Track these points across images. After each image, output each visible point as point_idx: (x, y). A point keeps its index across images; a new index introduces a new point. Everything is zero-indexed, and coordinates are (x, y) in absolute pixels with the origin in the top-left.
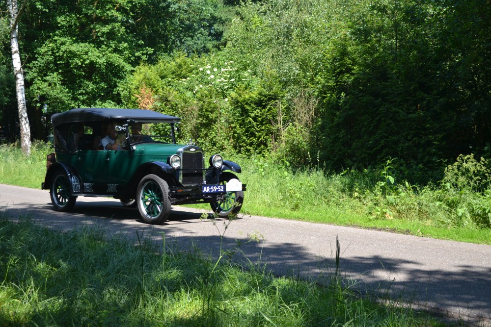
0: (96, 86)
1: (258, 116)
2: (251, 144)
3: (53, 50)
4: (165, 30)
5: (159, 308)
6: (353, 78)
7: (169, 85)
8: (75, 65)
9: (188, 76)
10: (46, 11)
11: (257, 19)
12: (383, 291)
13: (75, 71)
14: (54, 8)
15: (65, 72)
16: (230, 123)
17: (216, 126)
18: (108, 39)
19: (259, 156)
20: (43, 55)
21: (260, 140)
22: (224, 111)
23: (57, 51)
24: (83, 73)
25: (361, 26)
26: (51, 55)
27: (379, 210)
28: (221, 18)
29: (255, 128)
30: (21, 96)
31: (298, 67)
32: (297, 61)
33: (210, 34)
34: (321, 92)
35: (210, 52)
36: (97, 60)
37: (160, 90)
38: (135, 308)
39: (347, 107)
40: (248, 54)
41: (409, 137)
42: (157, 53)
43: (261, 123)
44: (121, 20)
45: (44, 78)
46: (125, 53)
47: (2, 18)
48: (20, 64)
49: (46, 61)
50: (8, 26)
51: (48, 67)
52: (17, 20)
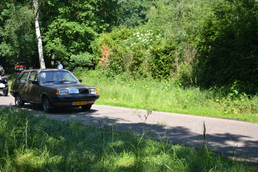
0: (80, 44)
1: (164, 59)
2: (161, 74)
3: (57, 26)
4: (115, 14)
5: (112, 161)
6: (215, 38)
7: (118, 43)
8: (69, 33)
9: (128, 38)
10: (53, 6)
11: (164, 7)
12: (231, 152)
13: (69, 36)
14: (57, 4)
15: (64, 37)
16: (150, 63)
17: (142, 65)
18: (86, 19)
19: (165, 80)
20: (52, 29)
21: (166, 72)
22: (146, 56)
23: (59, 26)
24: (73, 38)
25: (219, 10)
26: (56, 29)
27: (230, 108)
28: (145, 7)
29: (163, 65)
30: (40, 50)
31: (185, 33)
32: (185, 29)
33: (139, 16)
34: (198, 46)
35: (139, 25)
36: (80, 30)
37: (113, 46)
38: (99, 161)
39: (213, 53)
40: (159, 26)
41: (246, 69)
42: (111, 26)
43: (167, 63)
44: (92, 9)
45: (52, 41)
46: (94, 26)
47: (30, 10)
48: (40, 33)
49: (53, 32)
50: (33, 14)
51: (54, 35)
52: (38, 11)
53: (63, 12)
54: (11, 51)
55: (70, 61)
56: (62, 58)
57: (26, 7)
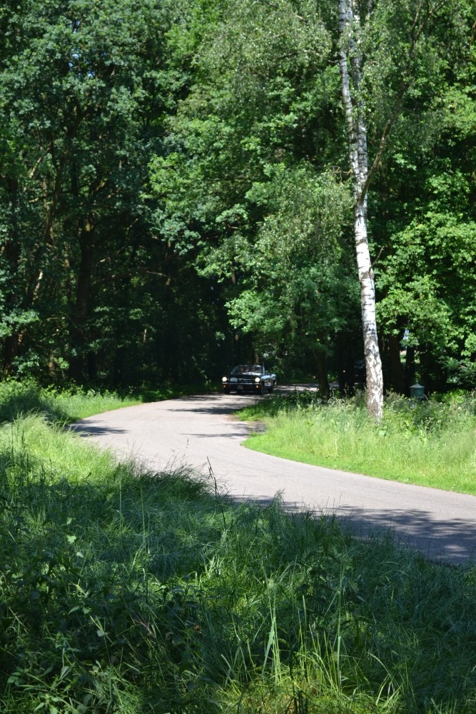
3: (423, 235)
8: (462, 262)
10: (411, 170)
13: (461, 272)
15: (444, 274)
20: (406, 245)
23: (430, 237)
26: (420, 245)
30: (370, 315)
45: (407, 284)
47: (341, 183)
48: (369, 261)
49: (410, 255)
50: (351, 197)
51: (413, 265)
52: (365, 187)
53: (444, 188)
54: (270, 315)
55: (464, 357)
56: (436, 343)
57: (329, 174)
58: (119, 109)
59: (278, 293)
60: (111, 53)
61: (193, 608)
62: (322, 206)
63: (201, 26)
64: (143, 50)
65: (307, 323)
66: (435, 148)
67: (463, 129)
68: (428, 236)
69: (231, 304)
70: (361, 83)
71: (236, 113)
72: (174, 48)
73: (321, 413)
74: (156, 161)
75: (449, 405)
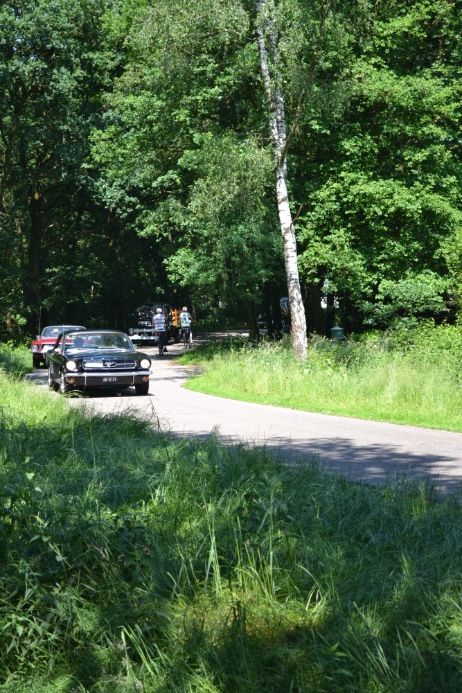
0: (406, 247)
3: (337, 193)
8: (373, 215)
10: (325, 134)
13: (373, 225)
14: (339, 127)
15: (359, 227)
18: (425, 171)
20: (323, 202)
23: (344, 194)
24: (386, 228)
26: (335, 201)
30: (293, 267)
36: (407, 205)
44: (445, 140)
45: (325, 238)
46: (452, 192)
47: (263, 149)
48: (290, 218)
49: (327, 212)
50: (272, 160)
51: (330, 220)
52: (285, 151)
53: (356, 150)
54: (204, 269)
55: (378, 301)
56: (353, 289)
57: (251, 141)
58: (60, 89)
59: (210, 249)
60: (51, 37)
61: (141, 532)
62: (246, 170)
63: (131, 10)
64: (80, 33)
65: (237, 275)
66: (345, 114)
67: (370, 97)
68: (342, 193)
69: (168, 260)
70: (277, 57)
71: (166, 89)
72: (108, 31)
73: (252, 356)
74: (96, 134)
75: (365, 344)
